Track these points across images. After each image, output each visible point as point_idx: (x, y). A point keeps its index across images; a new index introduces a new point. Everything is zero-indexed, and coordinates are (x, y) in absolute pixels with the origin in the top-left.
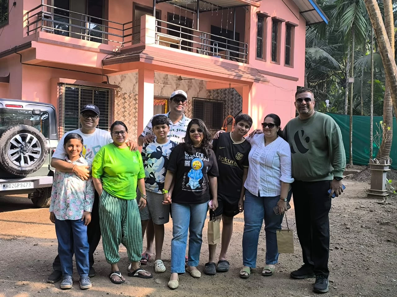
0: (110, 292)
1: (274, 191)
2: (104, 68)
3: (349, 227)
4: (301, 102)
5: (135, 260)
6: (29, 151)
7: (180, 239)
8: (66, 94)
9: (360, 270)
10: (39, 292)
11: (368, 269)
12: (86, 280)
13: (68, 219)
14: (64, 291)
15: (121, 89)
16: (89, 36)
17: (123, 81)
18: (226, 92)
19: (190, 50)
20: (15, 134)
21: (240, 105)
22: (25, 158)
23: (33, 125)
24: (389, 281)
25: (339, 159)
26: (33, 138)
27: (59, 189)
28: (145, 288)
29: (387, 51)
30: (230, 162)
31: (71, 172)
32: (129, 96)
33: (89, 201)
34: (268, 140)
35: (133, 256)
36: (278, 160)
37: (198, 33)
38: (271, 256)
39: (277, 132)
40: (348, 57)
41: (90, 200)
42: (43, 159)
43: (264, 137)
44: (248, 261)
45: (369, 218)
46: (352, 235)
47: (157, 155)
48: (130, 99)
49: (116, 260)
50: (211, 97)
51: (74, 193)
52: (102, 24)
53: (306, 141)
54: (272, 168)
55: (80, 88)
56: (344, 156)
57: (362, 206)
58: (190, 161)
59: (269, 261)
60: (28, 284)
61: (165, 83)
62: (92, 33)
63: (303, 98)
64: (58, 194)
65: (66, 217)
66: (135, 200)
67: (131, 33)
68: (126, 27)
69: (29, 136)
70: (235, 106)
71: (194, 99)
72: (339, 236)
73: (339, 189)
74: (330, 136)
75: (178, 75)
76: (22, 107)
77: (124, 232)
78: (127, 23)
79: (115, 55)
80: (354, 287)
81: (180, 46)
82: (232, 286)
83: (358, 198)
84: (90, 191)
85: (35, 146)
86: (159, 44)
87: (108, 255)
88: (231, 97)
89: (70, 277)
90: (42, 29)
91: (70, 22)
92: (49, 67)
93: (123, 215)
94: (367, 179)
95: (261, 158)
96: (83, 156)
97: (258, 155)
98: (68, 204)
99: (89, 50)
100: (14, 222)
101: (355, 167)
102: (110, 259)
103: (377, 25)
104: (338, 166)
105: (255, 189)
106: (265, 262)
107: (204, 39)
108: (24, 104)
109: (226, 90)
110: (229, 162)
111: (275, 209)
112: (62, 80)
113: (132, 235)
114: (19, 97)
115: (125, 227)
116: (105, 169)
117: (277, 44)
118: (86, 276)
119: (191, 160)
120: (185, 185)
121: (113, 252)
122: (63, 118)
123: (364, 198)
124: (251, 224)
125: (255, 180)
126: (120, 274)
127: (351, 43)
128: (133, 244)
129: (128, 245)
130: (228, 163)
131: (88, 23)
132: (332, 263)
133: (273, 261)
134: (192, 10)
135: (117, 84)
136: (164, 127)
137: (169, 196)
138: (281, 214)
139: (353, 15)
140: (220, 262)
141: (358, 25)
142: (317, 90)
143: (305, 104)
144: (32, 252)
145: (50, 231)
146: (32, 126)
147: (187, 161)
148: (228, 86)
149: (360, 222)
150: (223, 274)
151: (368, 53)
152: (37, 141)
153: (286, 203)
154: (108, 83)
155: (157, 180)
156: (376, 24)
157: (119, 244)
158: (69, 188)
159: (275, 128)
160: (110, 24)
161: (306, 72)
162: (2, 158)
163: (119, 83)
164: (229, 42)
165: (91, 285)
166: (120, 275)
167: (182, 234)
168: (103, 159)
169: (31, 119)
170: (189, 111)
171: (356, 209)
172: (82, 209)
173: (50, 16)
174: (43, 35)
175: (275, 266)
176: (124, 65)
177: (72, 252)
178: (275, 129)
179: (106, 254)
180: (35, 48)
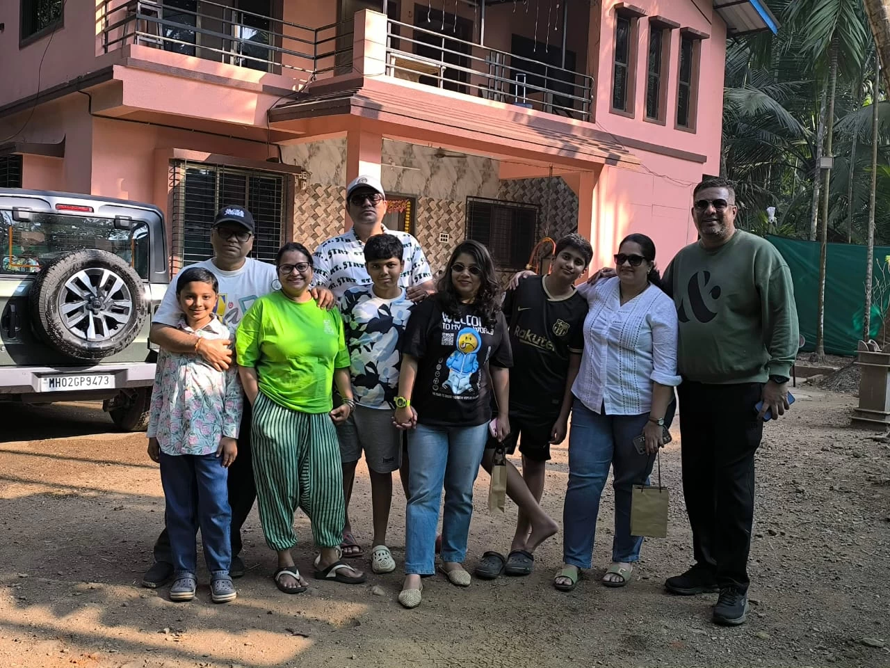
0: (275, 610)
1: (637, 402)
2: (271, 128)
3: (804, 488)
4: (705, 209)
5: (329, 545)
6: (106, 307)
7: (424, 502)
8: (187, 183)
9: (818, 580)
10: (124, 606)
11: (836, 579)
12: (224, 584)
13: (187, 453)
14: (177, 605)
15: (309, 174)
16: (241, 55)
17: (314, 158)
18: (544, 185)
19: (463, 90)
20: (77, 271)
21: (572, 216)
22: (98, 323)
23: (116, 251)
24: (881, 605)
25: (782, 337)
26: (116, 279)
27: (169, 389)
28: (349, 604)
30: (538, 341)
31: (192, 353)
32: (326, 191)
33: (233, 415)
34: (627, 292)
35: (324, 535)
36: (649, 336)
37: (481, 52)
38: (625, 545)
39: (648, 275)
40: (822, 109)
41: (233, 411)
42: (137, 325)
43: (618, 285)
44: (573, 552)
45: (850, 470)
46: (810, 507)
48: (328, 198)
49: (287, 543)
50: (509, 198)
51: (201, 397)
52: (268, 30)
53: (712, 295)
54: (634, 353)
55: (218, 172)
56: (794, 330)
57: (837, 444)
58: (452, 335)
59: (621, 555)
60: (100, 589)
61: (407, 164)
62: (246, 49)
63: (709, 200)
64: (165, 400)
65: (183, 448)
66: (328, 416)
67: (332, 49)
68: (322, 35)
69: (107, 273)
70: (562, 219)
71: (471, 199)
72: (780, 508)
73: (780, 402)
74: (766, 285)
75: (437, 146)
76: (91, 210)
77: (306, 482)
78: (324, 28)
79: (296, 99)
80: (802, 614)
81: (441, 80)
82: (538, 605)
83: (831, 426)
84: (235, 393)
85: (118, 296)
86: (395, 76)
87: (271, 531)
88: (554, 196)
89: (190, 575)
90: (136, 38)
91: (199, 23)
92: (151, 124)
93: (302, 447)
94: (852, 387)
95: (611, 331)
96: (218, 318)
97: (604, 324)
98: (188, 421)
99: (241, 86)
100: (71, 461)
101: (829, 358)
102: (275, 540)
103: (886, 38)
104: (781, 352)
105: (594, 399)
106: (611, 557)
107: (496, 65)
108: (96, 205)
109: (542, 180)
110: (536, 340)
111: (638, 443)
112: (179, 153)
113: (323, 489)
114: (84, 189)
115: (307, 473)
116: (263, 346)
117: (660, 79)
118: (224, 574)
119: (456, 332)
120: (440, 385)
121: (280, 526)
122: (180, 237)
123: (843, 428)
124: (582, 474)
125: (596, 378)
126: (297, 572)
127: (830, 80)
128: (325, 509)
129: (314, 513)
130: (532, 342)
131: (239, 27)
132: (758, 563)
133: (629, 554)
135: (300, 163)
136: (390, 265)
137: (410, 412)
138: (650, 453)
139: (836, 13)
140: (513, 554)
141: (845, 37)
142: (750, 184)
143: (713, 214)
144: (111, 524)
145: (149, 480)
146: (113, 253)
147: (447, 334)
148: (546, 173)
149: (829, 479)
150: (519, 579)
151: (869, 100)
152: (123, 285)
153: (661, 429)
154: (280, 162)
155: (382, 377)
156: (882, 35)
157: (294, 510)
158: (190, 385)
159: (643, 264)
160: (286, 30)
162: (48, 322)
163: (305, 162)
164: (551, 73)
165: (235, 594)
166: (297, 575)
167: (428, 492)
168: (259, 326)
169: (110, 239)
170: (459, 228)
171: (823, 450)
172: (218, 432)
173: (153, 9)
174: (139, 52)
175: (634, 566)
176: (317, 121)
177: (194, 522)
178: (643, 268)
179: (267, 528)
180: (122, 81)
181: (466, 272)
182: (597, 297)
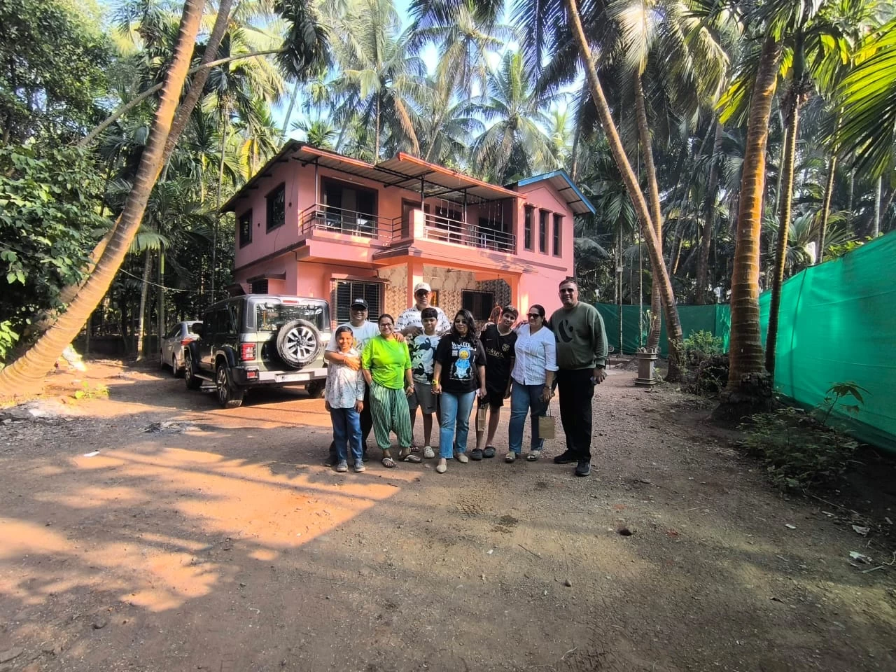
1: (539, 379)
2: (374, 263)
3: (615, 414)
4: (564, 293)
5: (405, 446)
6: (305, 344)
7: (447, 426)
8: (338, 289)
9: (622, 454)
10: (317, 474)
11: (630, 454)
12: (360, 464)
13: (342, 407)
15: (391, 282)
16: (360, 232)
17: (393, 275)
18: (496, 283)
19: (459, 242)
20: (292, 328)
21: (509, 297)
22: (302, 351)
25: (601, 347)
26: (309, 332)
27: (333, 380)
28: (415, 472)
29: (652, 241)
30: (496, 354)
31: (341, 363)
32: (399, 289)
33: (361, 390)
34: (533, 330)
35: (403, 442)
36: (543, 350)
37: (465, 226)
38: (536, 442)
39: (542, 323)
40: (617, 246)
41: (361, 388)
42: (318, 352)
43: (529, 327)
44: (513, 447)
45: (635, 406)
46: (618, 423)
47: (426, 346)
48: (400, 292)
49: (388, 446)
50: (480, 289)
51: (347, 383)
52: (372, 220)
53: (570, 330)
54: (537, 357)
55: (351, 283)
56: (605, 345)
57: (629, 394)
59: (534, 447)
61: (434, 276)
62: (362, 229)
63: (566, 289)
64: (332, 384)
65: (340, 405)
66: (403, 390)
67: (400, 227)
68: (395, 222)
69: (305, 329)
70: (504, 298)
71: (463, 290)
72: (604, 424)
73: (601, 377)
74: (593, 325)
75: (447, 267)
76: (297, 302)
77: (394, 419)
78: (396, 219)
79: (385, 250)
80: (615, 470)
81: (448, 239)
82: (498, 470)
83: (626, 386)
85: (310, 339)
86: (428, 238)
87: (380, 441)
88: (501, 288)
89: (345, 461)
90: (315, 227)
91: (342, 219)
93: (392, 405)
94: (635, 369)
95: (526, 348)
96: (354, 348)
97: (523, 345)
98: (342, 393)
99: (359, 245)
100: (292, 412)
101: (625, 356)
102: (382, 445)
104: (600, 354)
105: (521, 378)
106: (530, 448)
107: (472, 231)
108: (299, 300)
109: (495, 281)
112: (334, 275)
113: (402, 422)
114: (294, 293)
115: (395, 415)
116: (373, 360)
117: (545, 235)
118: (360, 460)
119: (458, 350)
120: (453, 374)
121: (384, 439)
122: (336, 312)
123: (632, 387)
124: (517, 412)
125: (521, 369)
126: (392, 458)
127: (620, 233)
128: (403, 431)
129: (398, 432)
130: (494, 355)
131: (359, 220)
133: (538, 447)
134: (460, 203)
135: (387, 278)
136: (432, 320)
137: (439, 387)
138: (546, 401)
139: (620, 205)
140: (487, 448)
141: (625, 215)
142: (587, 280)
143: (568, 295)
146: (307, 320)
147: (454, 351)
148: (496, 278)
149: (626, 410)
151: (637, 242)
152: (312, 334)
153: (551, 391)
154: (378, 277)
155: (426, 370)
157: (390, 432)
158: (342, 378)
159: (539, 318)
160: (380, 220)
161: (575, 262)
162: (280, 352)
163: (389, 277)
164: (497, 234)
165: (365, 468)
166: (391, 460)
167: (449, 422)
168: (371, 351)
169: (306, 314)
170: (458, 303)
171: (623, 397)
172: (355, 398)
173: (323, 214)
174: (317, 232)
175: (540, 451)
177: (346, 437)
179: (378, 440)
180: (309, 246)
181: (461, 323)
182: (520, 333)
